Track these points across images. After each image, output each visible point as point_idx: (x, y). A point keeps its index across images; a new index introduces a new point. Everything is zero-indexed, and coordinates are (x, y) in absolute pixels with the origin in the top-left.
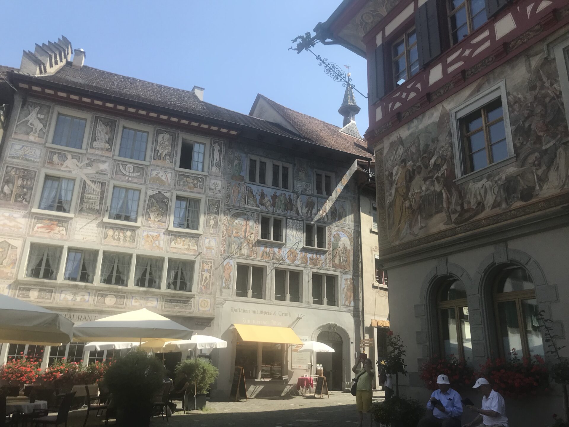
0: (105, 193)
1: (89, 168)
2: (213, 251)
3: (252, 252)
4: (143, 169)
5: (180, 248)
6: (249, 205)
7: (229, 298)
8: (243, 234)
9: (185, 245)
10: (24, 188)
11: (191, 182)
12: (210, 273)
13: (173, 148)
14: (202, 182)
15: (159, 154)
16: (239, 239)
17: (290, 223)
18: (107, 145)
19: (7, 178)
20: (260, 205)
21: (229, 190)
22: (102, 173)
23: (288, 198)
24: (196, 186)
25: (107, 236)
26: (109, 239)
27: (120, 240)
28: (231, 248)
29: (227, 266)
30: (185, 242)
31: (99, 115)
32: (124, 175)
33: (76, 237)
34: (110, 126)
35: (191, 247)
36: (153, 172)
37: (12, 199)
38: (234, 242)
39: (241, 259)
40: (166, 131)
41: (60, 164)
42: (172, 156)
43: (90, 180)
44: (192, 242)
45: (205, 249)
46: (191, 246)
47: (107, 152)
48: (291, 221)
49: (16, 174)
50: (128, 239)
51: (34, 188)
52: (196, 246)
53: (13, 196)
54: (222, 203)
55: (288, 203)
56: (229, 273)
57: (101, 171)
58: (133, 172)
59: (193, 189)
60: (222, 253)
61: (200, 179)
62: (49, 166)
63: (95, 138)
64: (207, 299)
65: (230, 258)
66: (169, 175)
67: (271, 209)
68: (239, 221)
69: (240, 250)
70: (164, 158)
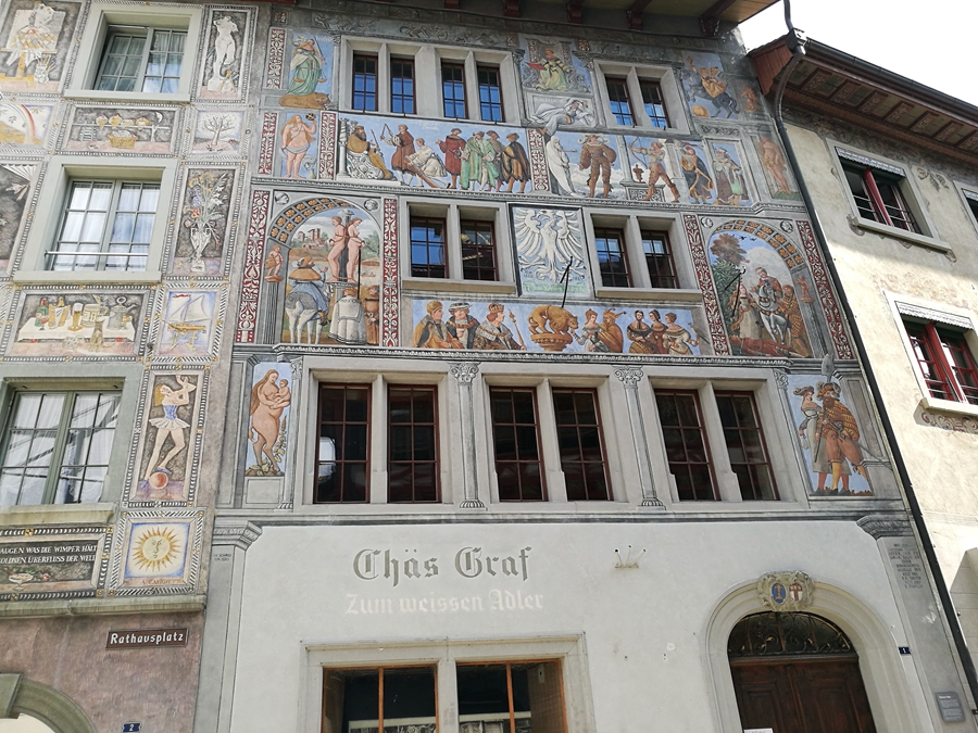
5: (60, 340)
6: (354, 173)
7: (276, 512)
8: (334, 268)
11: (123, 126)
13: (64, 41)
14: (167, 123)
15: (9, 62)
16: (317, 287)
17: (528, 221)
20: (398, 173)
21: (269, 134)
23: (506, 143)
24: (145, 136)
28: (285, 319)
29: (268, 389)
35: (107, 332)
38: (297, 297)
39: (329, 354)
42: (59, 62)
44: (112, 314)
45: (168, 334)
46: (109, 326)
48: (531, 212)
52: (130, 324)
54: (242, 175)
55: (511, 158)
56: (274, 413)
59: (132, 145)
60: (244, 338)
61: (160, 116)
64: (170, 527)
65: (280, 358)
66: (40, 117)
67: (443, 181)
68: (315, 227)
69: (322, 324)
70: (29, 71)
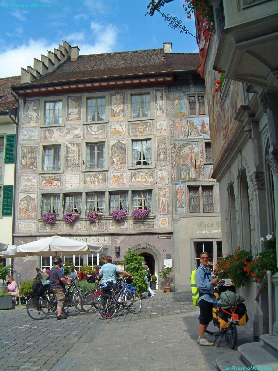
0: (81, 150)
1: (68, 135)
2: (166, 180)
3: (199, 176)
4: (104, 126)
5: (139, 182)
6: (192, 135)
7: (183, 215)
8: (190, 161)
9: (143, 178)
10: (32, 159)
11: (141, 127)
12: (166, 198)
14: (150, 125)
15: (114, 112)
16: (187, 166)
18: (77, 115)
19: (23, 154)
20: (202, 134)
21: (172, 127)
22: (77, 136)
24: (146, 130)
25: (87, 181)
26: (88, 183)
27: (95, 183)
28: (181, 174)
29: (179, 190)
30: (143, 177)
31: (70, 95)
32: (92, 134)
33: (67, 186)
34: (78, 101)
35: (148, 180)
36: (112, 127)
37: (27, 168)
38: (183, 169)
39: (190, 182)
40: (117, 93)
41: (50, 137)
42: (124, 111)
43: (70, 144)
44: (148, 175)
45: (159, 179)
46: (148, 178)
47: (78, 120)
49: (27, 151)
50: (100, 181)
51: (38, 158)
52: (151, 177)
53: (28, 165)
54: (168, 139)
56: (181, 195)
57: (76, 135)
58: (98, 131)
59: (144, 133)
60: (174, 179)
61: (148, 124)
62: (44, 141)
63: (69, 113)
64: (165, 218)
65: (181, 183)
66: (124, 127)
68: (185, 151)
69: (189, 175)
70: (119, 114)
